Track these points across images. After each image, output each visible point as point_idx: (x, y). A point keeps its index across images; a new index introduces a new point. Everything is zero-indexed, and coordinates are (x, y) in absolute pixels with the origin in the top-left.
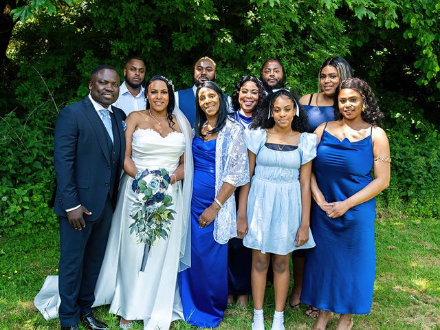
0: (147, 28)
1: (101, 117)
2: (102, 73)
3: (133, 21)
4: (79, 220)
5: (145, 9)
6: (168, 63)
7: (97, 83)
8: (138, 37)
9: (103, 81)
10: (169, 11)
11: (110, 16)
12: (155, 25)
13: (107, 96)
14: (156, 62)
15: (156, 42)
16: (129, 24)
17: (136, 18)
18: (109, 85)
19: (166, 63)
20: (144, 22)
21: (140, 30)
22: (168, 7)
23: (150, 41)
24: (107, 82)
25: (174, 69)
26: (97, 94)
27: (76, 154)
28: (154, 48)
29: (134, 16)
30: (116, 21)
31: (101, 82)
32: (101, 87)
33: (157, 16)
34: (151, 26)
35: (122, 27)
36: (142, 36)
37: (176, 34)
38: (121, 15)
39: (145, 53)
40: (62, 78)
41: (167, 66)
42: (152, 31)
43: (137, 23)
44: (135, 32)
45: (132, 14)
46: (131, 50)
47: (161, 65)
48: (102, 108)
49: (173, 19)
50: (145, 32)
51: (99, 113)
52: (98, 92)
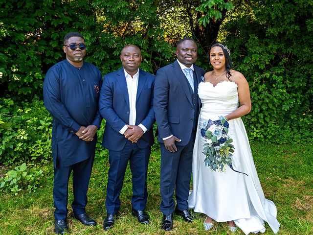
0: (290, 18)
1: (185, 74)
2: (184, 43)
3: (280, 15)
4: (172, 146)
5: (289, 5)
6: (305, 40)
7: (181, 51)
8: (284, 24)
9: (185, 49)
10: (304, 6)
11: (265, 13)
12: (295, 16)
13: (188, 59)
14: (297, 39)
15: (297, 27)
16: (277, 17)
17: (282, 12)
18: (189, 51)
19: (304, 39)
20: (287, 14)
21: (285, 20)
22: (304, 3)
23: (292, 26)
24: (187, 49)
25: (310, 43)
26: (181, 58)
27: (168, 99)
28: (295, 31)
29: (281, 11)
30: (269, 15)
31: (183, 50)
32: (184, 53)
33: (297, 10)
34: (293, 16)
35: (273, 19)
36: (286, 24)
37: (310, 20)
38: (272, 11)
39: (289, 34)
40: (238, 52)
41: (305, 42)
42: (293, 19)
43: (283, 15)
44: (282, 21)
45: (280, 9)
46: (279, 33)
47: (301, 41)
48: (186, 67)
49: (308, 11)
50: (288, 21)
51: (183, 71)
52: (182, 56)
